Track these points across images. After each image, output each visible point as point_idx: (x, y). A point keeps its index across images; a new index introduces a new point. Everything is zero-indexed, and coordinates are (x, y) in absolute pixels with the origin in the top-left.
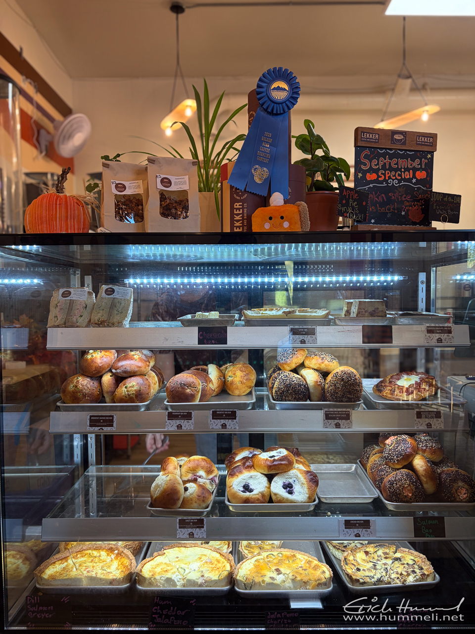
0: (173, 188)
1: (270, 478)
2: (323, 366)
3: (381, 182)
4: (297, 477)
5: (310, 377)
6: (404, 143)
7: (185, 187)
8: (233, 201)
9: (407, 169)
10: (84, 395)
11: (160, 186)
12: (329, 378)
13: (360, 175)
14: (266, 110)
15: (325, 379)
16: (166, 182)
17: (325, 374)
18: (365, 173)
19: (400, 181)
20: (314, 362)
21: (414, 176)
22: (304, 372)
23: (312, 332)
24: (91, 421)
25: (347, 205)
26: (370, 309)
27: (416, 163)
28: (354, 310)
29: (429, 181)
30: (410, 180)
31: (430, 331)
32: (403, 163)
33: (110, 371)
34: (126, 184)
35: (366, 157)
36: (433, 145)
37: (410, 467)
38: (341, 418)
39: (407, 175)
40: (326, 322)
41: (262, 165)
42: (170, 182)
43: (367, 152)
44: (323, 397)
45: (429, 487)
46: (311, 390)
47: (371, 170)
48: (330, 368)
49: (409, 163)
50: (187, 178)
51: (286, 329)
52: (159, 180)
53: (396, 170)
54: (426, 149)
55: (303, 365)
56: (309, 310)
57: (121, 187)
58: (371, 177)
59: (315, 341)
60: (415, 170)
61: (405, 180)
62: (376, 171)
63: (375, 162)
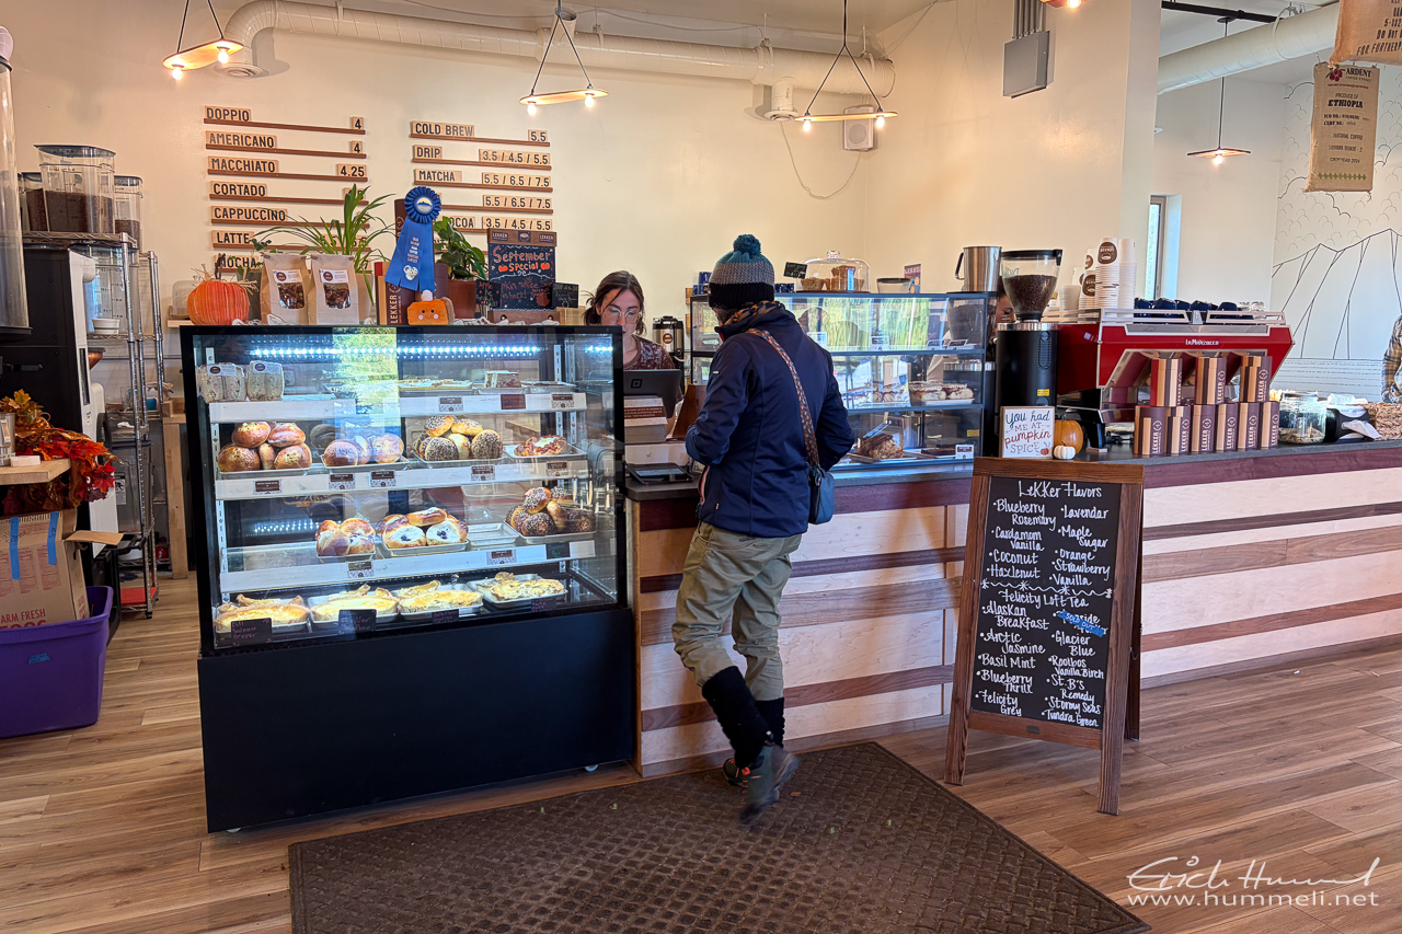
0: (335, 281)
1: (425, 529)
2: (469, 432)
3: (512, 273)
4: (449, 526)
5: (459, 441)
6: (529, 241)
7: (346, 281)
8: (388, 294)
9: (533, 262)
10: (247, 464)
11: (324, 281)
12: (474, 440)
13: (493, 268)
14: (413, 220)
15: (471, 442)
16: (328, 276)
17: (470, 437)
18: (497, 265)
19: (527, 272)
20: (462, 427)
21: (539, 268)
22: (451, 436)
23: (458, 401)
24: (257, 486)
25: (483, 294)
26: (508, 381)
27: (540, 256)
28: (494, 381)
29: (552, 272)
30: (536, 271)
31: (555, 398)
32: (529, 257)
33: (267, 442)
34: (286, 273)
35: (498, 252)
36: (554, 242)
37: (545, 510)
38: (486, 472)
39: (533, 267)
40: (471, 392)
41: (412, 265)
42: (331, 276)
43: (498, 248)
44: (471, 456)
45: (559, 523)
46: (459, 451)
47: (502, 263)
48: (475, 432)
49: (534, 256)
50: (345, 272)
51: (437, 399)
52: (322, 274)
53: (524, 263)
54: (548, 245)
55: (450, 431)
56: (452, 380)
57: (282, 276)
58: (502, 269)
59: (461, 409)
60: (539, 262)
61: (532, 271)
62: (507, 264)
63: (505, 256)
